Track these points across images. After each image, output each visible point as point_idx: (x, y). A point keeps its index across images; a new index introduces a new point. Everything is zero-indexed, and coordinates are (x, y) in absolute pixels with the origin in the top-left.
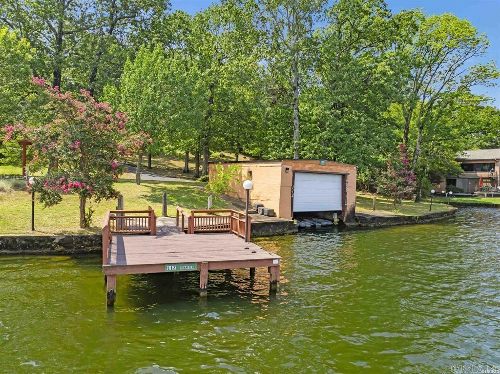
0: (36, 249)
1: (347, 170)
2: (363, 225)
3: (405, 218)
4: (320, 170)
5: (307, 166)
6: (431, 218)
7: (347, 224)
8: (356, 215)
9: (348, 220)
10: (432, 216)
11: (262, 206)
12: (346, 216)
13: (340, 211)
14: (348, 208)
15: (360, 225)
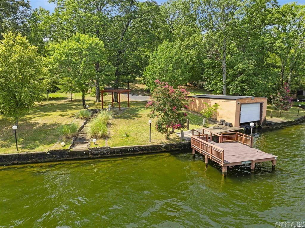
0: (156, 150)
1: (263, 100)
2: (270, 127)
3: (289, 122)
4: (251, 102)
5: (246, 101)
6: (300, 120)
7: (263, 127)
8: (266, 122)
9: (263, 125)
10: (300, 119)
11: (224, 121)
12: (262, 123)
13: (259, 121)
14: (263, 119)
15: (268, 128)
